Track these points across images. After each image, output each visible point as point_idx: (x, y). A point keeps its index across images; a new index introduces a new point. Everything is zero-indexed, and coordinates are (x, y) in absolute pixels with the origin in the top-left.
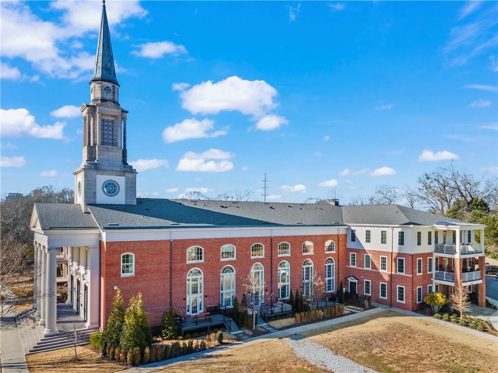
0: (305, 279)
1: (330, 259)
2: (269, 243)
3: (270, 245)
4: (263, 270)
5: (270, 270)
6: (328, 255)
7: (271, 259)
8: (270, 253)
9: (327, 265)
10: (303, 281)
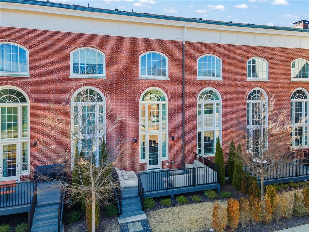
0: (251, 123)
1: (301, 92)
2: (178, 53)
3: (180, 58)
4: (166, 102)
5: (180, 103)
6: (297, 84)
7: (183, 83)
8: (180, 72)
9: (294, 101)
10: (248, 127)
